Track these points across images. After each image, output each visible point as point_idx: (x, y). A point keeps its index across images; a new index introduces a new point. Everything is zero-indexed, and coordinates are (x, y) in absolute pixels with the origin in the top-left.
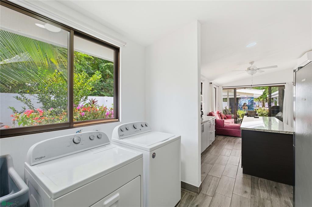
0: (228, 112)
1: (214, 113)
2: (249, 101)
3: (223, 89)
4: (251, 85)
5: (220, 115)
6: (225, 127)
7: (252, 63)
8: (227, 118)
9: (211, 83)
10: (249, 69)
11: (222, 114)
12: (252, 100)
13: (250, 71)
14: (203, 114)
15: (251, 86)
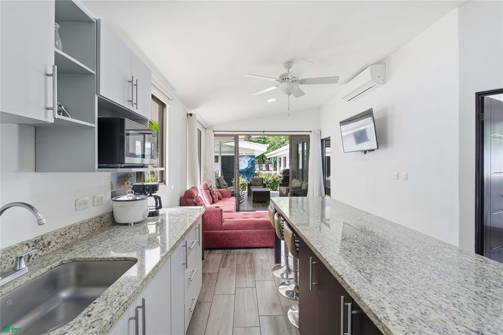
0: (223, 183)
1: (197, 190)
2: (249, 162)
3: (215, 135)
4: (264, 132)
5: (208, 191)
6: (226, 225)
7: (289, 64)
8: (223, 197)
9: (191, 115)
10: (284, 79)
11: (214, 190)
12: (253, 159)
13: (285, 85)
14: (161, 207)
15: (262, 133)
